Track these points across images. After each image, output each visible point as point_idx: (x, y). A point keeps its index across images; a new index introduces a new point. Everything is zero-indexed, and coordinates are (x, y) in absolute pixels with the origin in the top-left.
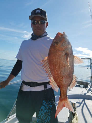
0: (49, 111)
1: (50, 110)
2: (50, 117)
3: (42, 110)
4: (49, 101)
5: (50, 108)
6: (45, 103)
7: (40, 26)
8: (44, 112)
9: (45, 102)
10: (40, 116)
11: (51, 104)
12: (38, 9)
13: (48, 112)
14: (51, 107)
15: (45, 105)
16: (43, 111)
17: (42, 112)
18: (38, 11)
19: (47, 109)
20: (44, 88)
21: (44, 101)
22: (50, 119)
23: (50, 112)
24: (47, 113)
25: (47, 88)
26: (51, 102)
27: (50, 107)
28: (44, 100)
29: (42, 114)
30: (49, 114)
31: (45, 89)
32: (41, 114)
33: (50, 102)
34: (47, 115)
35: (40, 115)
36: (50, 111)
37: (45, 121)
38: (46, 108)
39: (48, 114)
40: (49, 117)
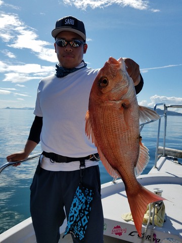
0: (86, 207)
1: (88, 206)
2: (87, 218)
3: (75, 205)
4: (87, 189)
5: (89, 203)
6: (80, 193)
7: (72, 50)
8: (78, 209)
9: (80, 191)
10: (73, 216)
11: (91, 194)
12: (70, 18)
13: (85, 209)
14: (90, 201)
15: (79, 195)
16: (76, 207)
17: (75, 209)
18: (68, 22)
19: (82, 203)
20: (80, 166)
21: (78, 189)
22: (87, 221)
23: (87, 209)
24: (82, 211)
25: (85, 166)
26: (91, 191)
27: (88, 200)
28: (78, 187)
29: (75, 213)
30: (86, 213)
31: (82, 168)
32: (73, 212)
33: (89, 190)
34: (83, 215)
35: (72, 214)
36: (89, 208)
37: (79, 223)
38: (81, 201)
39: (84, 213)
40: (85, 217)
